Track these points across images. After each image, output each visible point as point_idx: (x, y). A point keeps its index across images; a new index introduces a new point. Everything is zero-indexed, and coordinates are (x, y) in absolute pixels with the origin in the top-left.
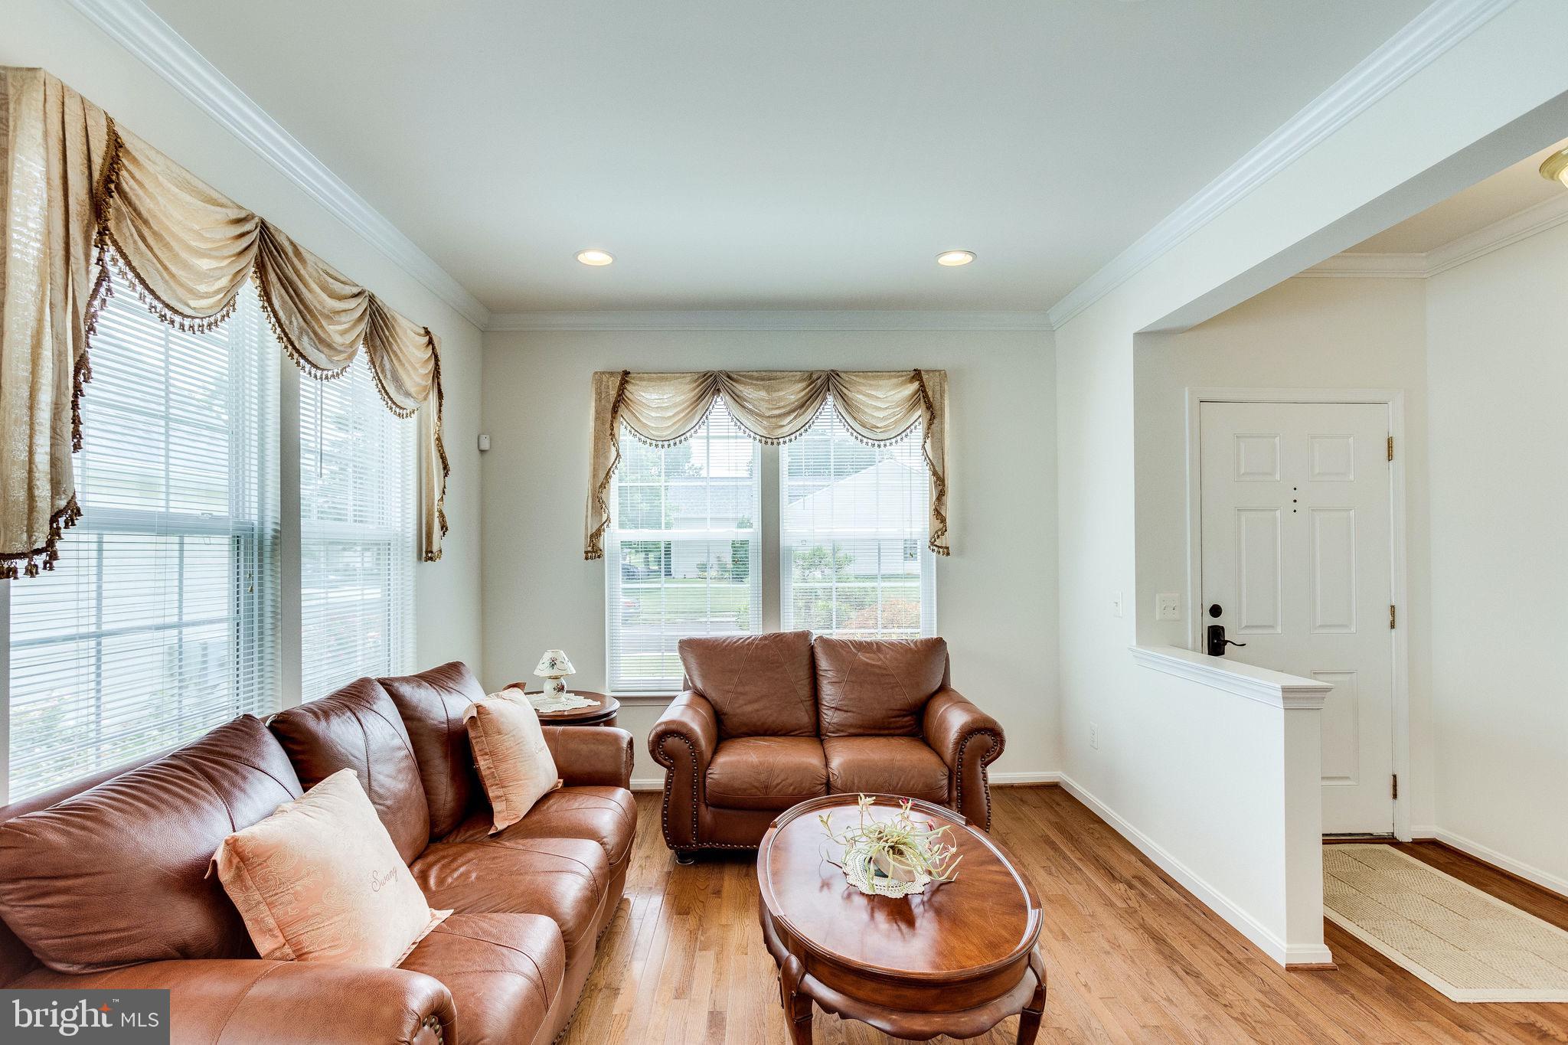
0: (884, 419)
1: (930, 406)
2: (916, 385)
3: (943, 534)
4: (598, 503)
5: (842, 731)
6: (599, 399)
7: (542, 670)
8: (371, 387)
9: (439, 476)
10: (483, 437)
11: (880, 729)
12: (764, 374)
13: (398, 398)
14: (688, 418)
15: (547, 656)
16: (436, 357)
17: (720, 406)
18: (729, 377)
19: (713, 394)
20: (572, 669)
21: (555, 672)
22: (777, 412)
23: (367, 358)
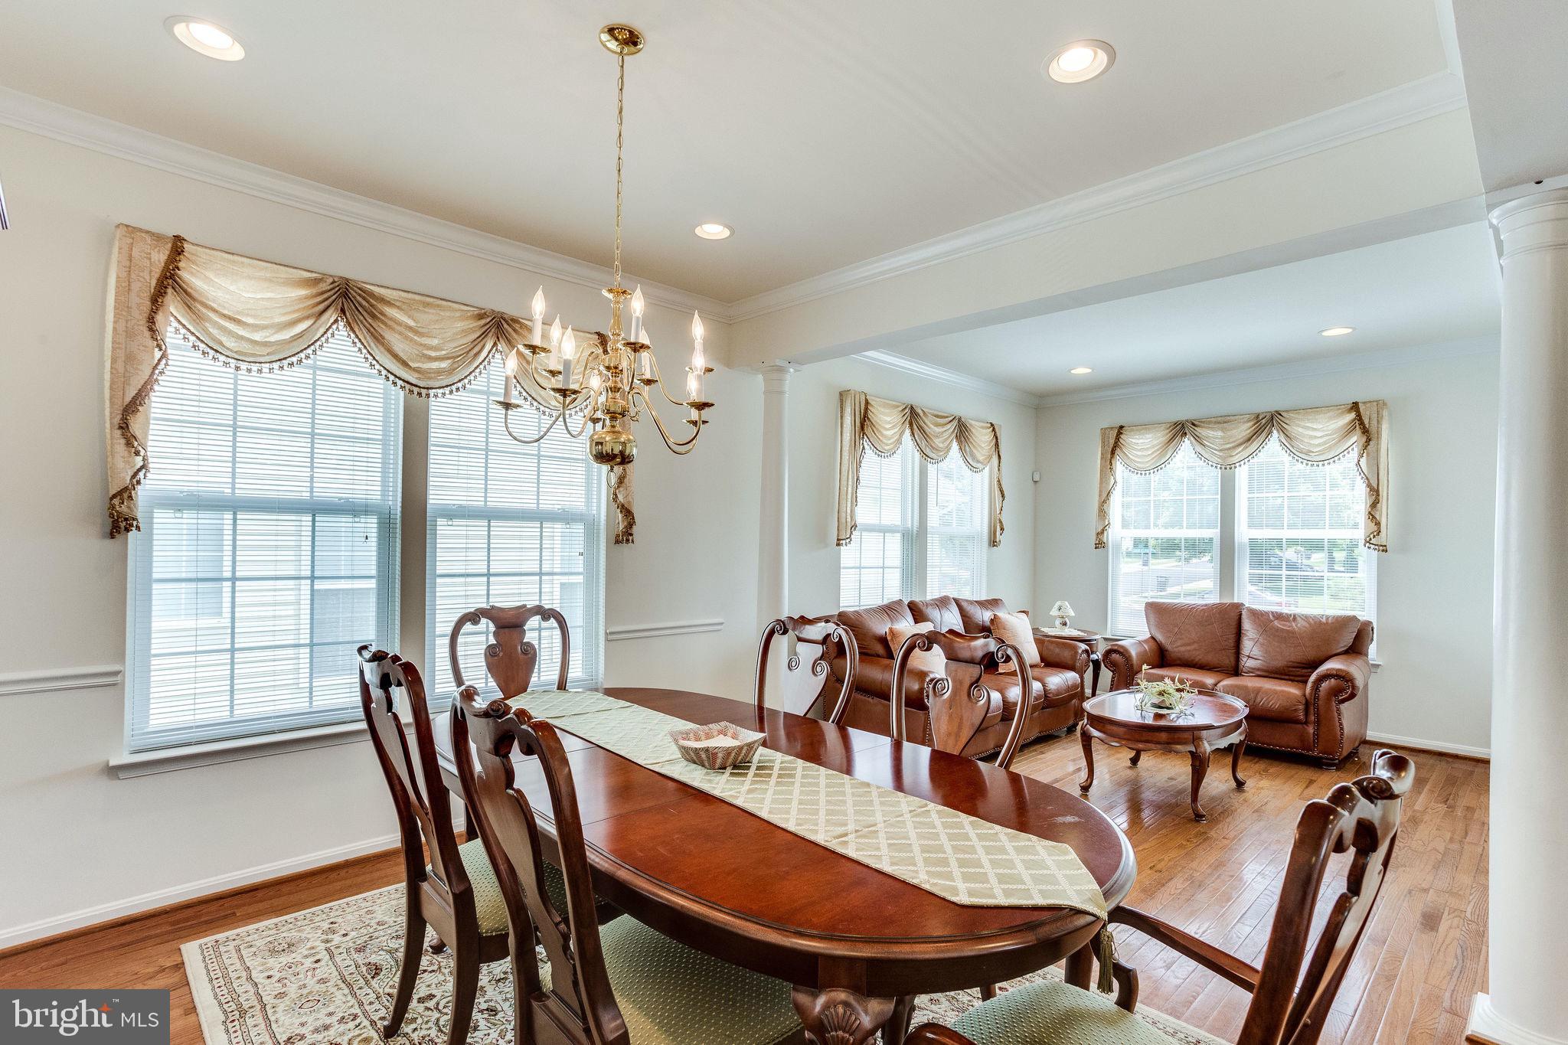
0: (1319, 445)
1: (1365, 431)
2: (1353, 415)
3: (1378, 534)
4: (1102, 513)
5: (1252, 672)
6: (1103, 447)
7: (1054, 612)
8: (961, 462)
9: (999, 502)
10: (1035, 473)
11: (1281, 674)
12: (1220, 419)
13: (974, 464)
14: (1162, 454)
15: (1058, 604)
16: (997, 438)
17: (1187, 444)
18: (1194, 424)
19: (1182, 436)
20: (1072, 614)
21: (1060, 613)
22: (1228, 446)
23: (958, 447)
